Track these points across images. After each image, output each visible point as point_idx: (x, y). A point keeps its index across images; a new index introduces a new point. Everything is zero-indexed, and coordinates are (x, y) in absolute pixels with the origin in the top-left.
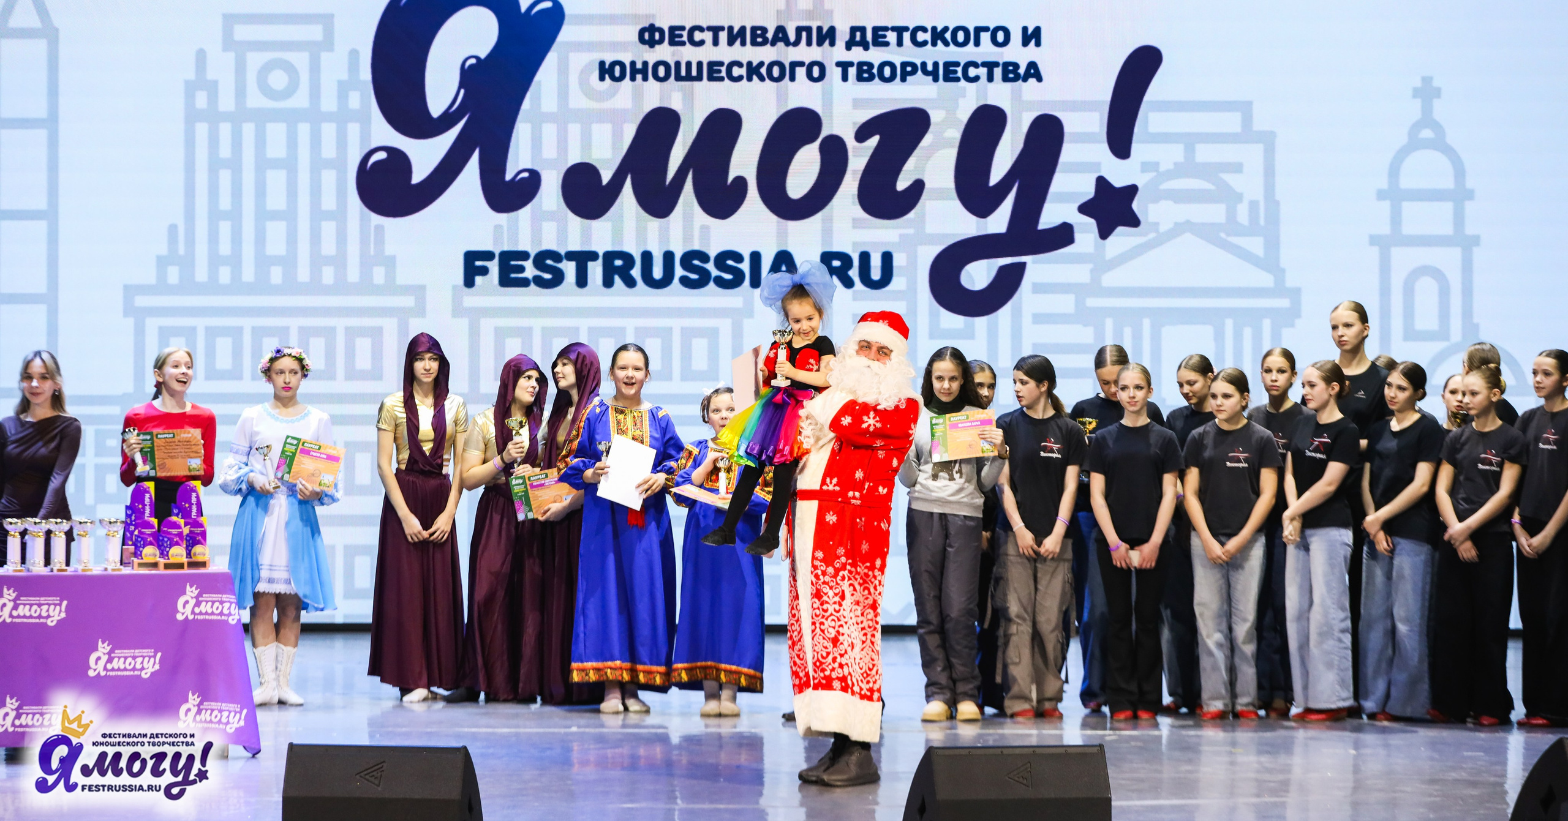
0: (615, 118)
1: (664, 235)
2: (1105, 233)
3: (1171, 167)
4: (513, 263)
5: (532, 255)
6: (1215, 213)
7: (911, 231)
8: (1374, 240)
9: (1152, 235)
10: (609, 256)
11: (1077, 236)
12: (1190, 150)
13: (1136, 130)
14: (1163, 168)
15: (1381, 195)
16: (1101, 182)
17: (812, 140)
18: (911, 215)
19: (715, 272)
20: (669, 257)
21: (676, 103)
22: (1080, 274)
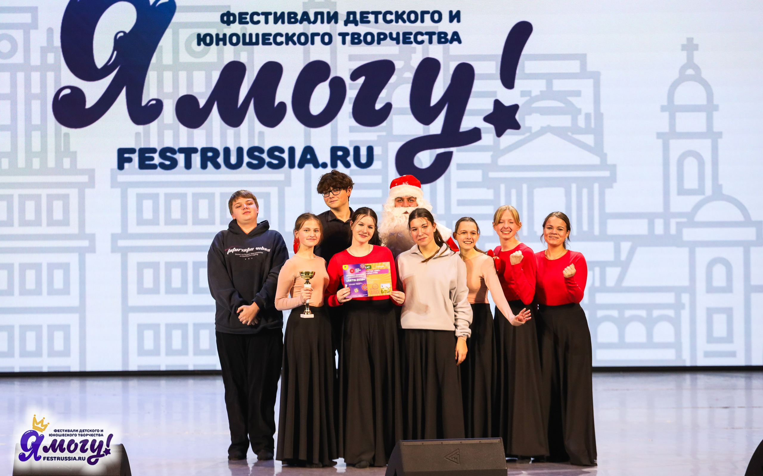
0: (207, 67)
1: (237, 136)
2: (499, 133)
3: (539, 93)
4: (147, 155)
5: (158, 150)
6: (565, 121)
7: (384, 134)
8: (659, 135)
9: (528, 134)
10: (205, 151)
11: (483, 135)
12: (549, 84)
13: (517, 72)
14: (534, 94)
15: (663, 109)
16: (497, 103)
17: (324, 80)
18: (384, 124)
19: (267, 159)
20: (240, 150)
21: (243, 58)
22: (485, 158)
